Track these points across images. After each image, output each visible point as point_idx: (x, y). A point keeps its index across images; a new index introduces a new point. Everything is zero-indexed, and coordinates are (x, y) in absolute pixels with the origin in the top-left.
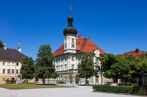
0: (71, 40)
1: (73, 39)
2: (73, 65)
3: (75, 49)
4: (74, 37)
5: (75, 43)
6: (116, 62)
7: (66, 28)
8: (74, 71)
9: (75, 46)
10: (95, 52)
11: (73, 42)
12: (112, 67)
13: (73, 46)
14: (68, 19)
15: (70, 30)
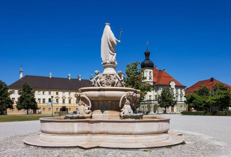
0: (148, 73)
1: (150, 72)
2: (150, 96)
3: (152, 81)
4: (152, 70)
5: (152, 76)
6: (195, 99)
7: (144, 62)
8: (152, 102)
9: (152, 78)
10: (171, 84)
11: (150, 74)
12: (193, 101)
13: (150, 78)
14: (145, 53)
15: (148, 64)
